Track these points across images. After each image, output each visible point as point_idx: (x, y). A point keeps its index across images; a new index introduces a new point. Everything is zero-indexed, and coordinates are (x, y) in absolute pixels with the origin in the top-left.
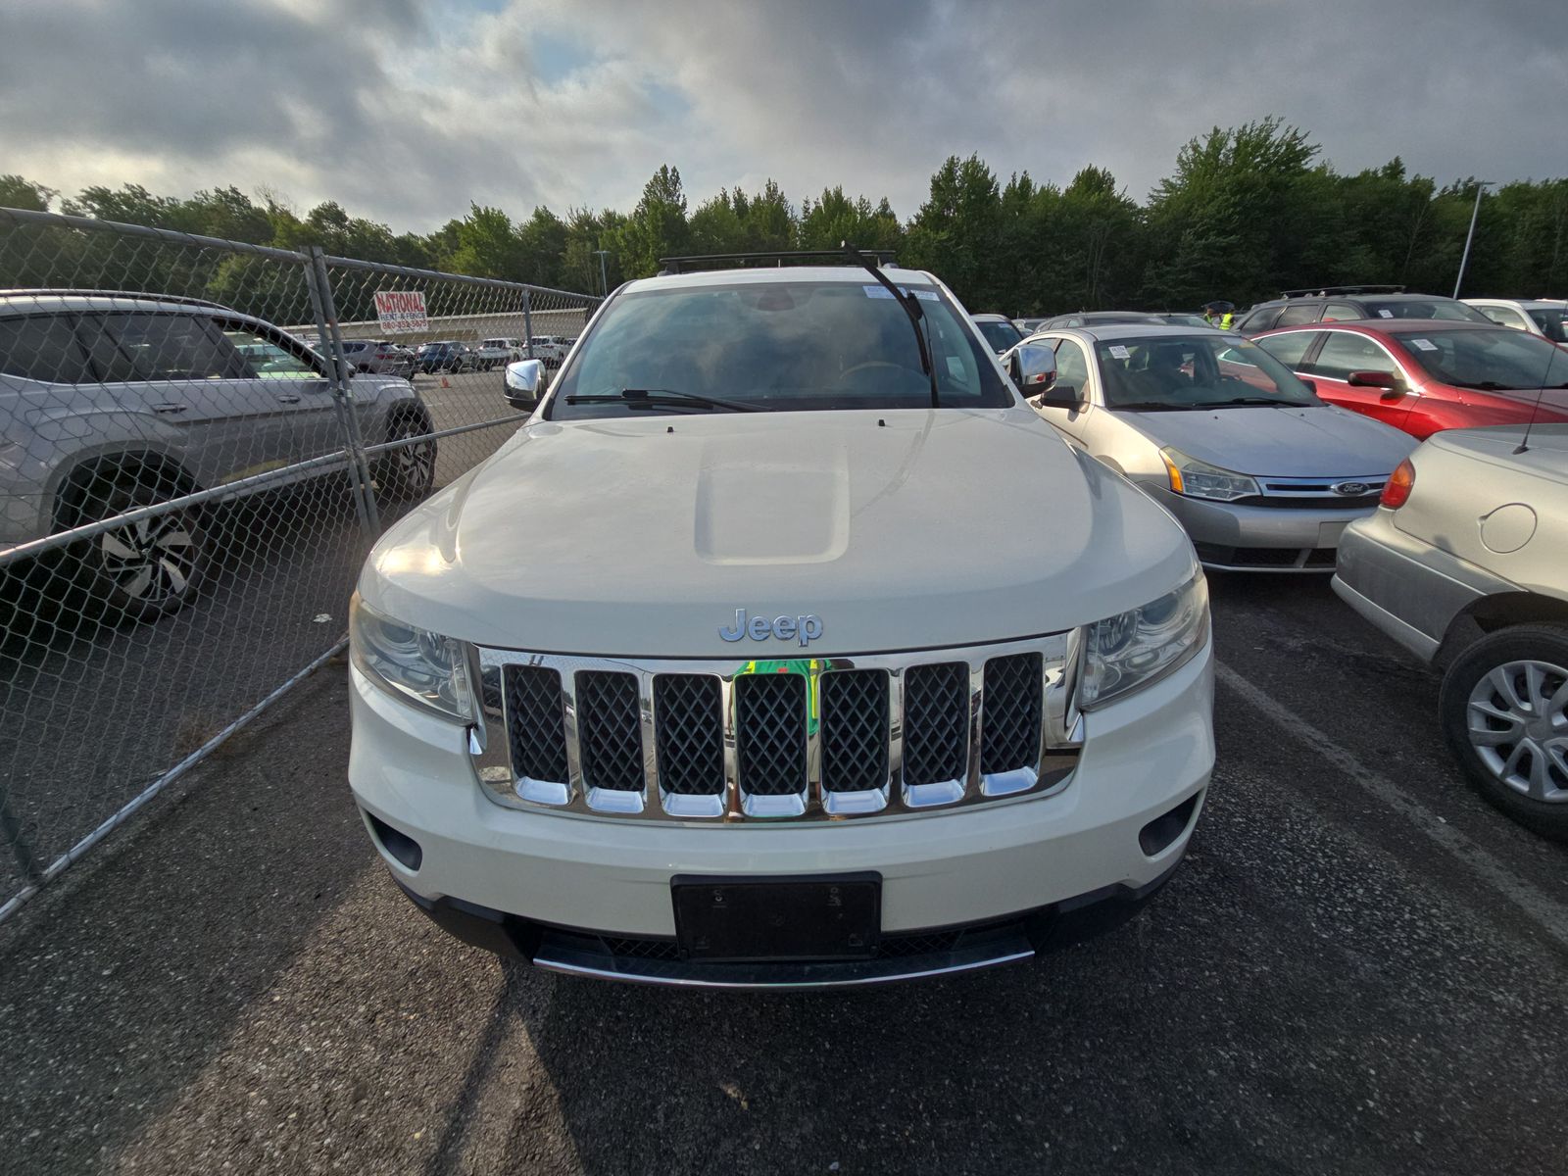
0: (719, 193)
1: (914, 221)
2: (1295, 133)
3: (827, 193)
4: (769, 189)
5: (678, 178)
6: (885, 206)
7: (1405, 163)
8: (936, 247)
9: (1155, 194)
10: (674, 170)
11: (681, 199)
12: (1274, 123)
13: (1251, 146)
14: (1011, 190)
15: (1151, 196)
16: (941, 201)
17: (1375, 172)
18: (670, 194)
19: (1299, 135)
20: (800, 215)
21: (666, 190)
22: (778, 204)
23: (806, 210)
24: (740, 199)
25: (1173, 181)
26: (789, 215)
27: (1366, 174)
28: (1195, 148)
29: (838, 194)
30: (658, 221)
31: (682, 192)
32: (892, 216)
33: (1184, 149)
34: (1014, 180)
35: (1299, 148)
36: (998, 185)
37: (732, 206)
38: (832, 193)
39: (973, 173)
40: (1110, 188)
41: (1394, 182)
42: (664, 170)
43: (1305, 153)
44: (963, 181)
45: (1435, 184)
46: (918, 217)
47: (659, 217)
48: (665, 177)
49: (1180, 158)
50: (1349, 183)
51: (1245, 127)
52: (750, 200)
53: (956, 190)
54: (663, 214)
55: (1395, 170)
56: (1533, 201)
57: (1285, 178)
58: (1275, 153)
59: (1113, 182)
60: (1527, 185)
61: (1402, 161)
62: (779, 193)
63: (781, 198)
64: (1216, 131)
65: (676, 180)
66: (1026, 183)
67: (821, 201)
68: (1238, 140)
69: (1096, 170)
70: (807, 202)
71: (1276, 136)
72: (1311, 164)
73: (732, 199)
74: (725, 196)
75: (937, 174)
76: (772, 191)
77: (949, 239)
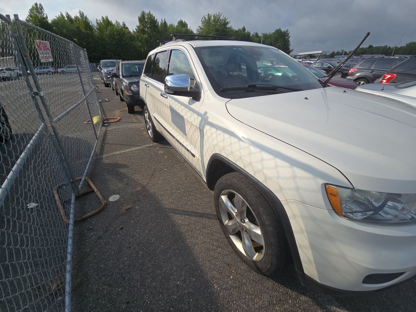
0: (59, 14)
1: (135, 31)
2: (225, 18)
3: (103, 18)
4: (80, 14)
5: (42, 7)
6: (124, 25)
7: (246, 28)
8: (144, 40)
9: (198, 30)
10: (40, 5)
11: (45, 15)
12: (221, 14)
13: (217, 19)
14: (162, 23)
15: (197, 30)
16: (143, 25)
17: (241, 29)
18: (40, 13)
19: (226, 18)
20: (96, 25)
21: (38, 12)
22: (85, 19)
23: (97, 23)
24: (68, 16)
25: (201, 26)
26: (91, 24)
27: (239, 29)
28: (205, 18)
29: (107, 18)
30: (37, 23)
31: (45, 13)
32: (127, 28)
33: (202, 18)
34: (162, 21)
35: (226, 21)
36: (158, 22)
37: (66, 19)
38: (105, 18)
39: (150, 18)
40: (187, 27)
41: (244, 32)
42: (36, 4)
43: (227, 23)
44: (148, 19)
45: (251, 33)
46: (136, 29)
47: (37, 21)
48: (37, 7)
49: (202, 20)
50: (237, 31)
51: (215, 14)
52: (73, 17)
53: (146, 22)
54: (39, 20)
55: (244, 29)
56: (268, 38)
57: (225, 29)
58: (222, 22)
59: (187, 25)
60: (267, 34)
61: (245, 27)
62: (85, 16)
63: (86, 18)
64: (209, 14)
65: (42, 8)
66: (165, 23)
67: (101, 20)
68: (214, 17)
69: (182, 21)
70: (97, 20)
71: (221, 18)
72: (228, 26)
73: (65, 16)
74: (62, 15)
75: (139, 16)
76: (82, 15)
77: (148, 38)
